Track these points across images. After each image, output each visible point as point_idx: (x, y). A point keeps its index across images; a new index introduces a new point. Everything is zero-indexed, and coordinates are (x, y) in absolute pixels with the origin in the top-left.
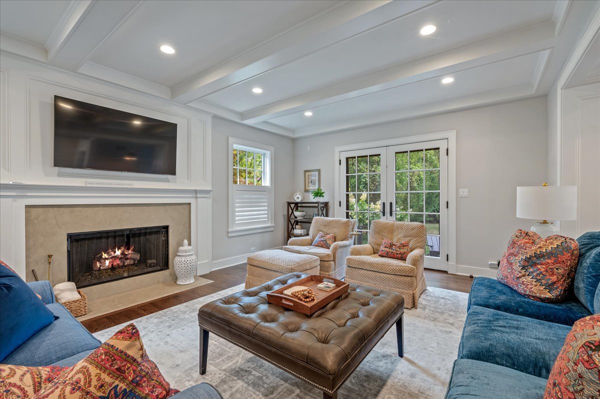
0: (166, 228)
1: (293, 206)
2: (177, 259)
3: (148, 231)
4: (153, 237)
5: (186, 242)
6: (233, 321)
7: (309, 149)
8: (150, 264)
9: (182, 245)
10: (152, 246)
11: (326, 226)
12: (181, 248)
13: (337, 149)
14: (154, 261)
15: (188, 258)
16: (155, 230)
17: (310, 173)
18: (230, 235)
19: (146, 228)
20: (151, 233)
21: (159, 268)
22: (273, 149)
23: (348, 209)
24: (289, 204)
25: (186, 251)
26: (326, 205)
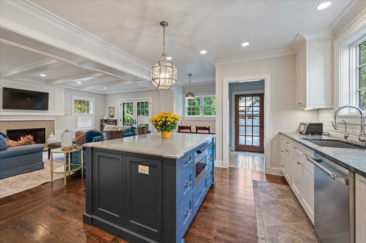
0: (44, 129)
1: (103, 121)
2: (48, 139)
3: (37, 130)
4: (39, 132)
5: (52, 133)
6: (55, 145)
7: (111, 99)
8: (38, 141)
9: (50, 135)
10: (38, 135)
11: (108, 128)
12: (50, 136)
13: (120, 100)
14: (39, 140)
15: (53, 139)
16: (40, 129)
17: (111, 108)
18: (72, 132)
19: (36, 129)
20: (38, 131)
21: (41, 143)
22: (94, 99)
23: (123, 122)
24: (102, 120)
25: (51, 137)
26: (116, 121)
